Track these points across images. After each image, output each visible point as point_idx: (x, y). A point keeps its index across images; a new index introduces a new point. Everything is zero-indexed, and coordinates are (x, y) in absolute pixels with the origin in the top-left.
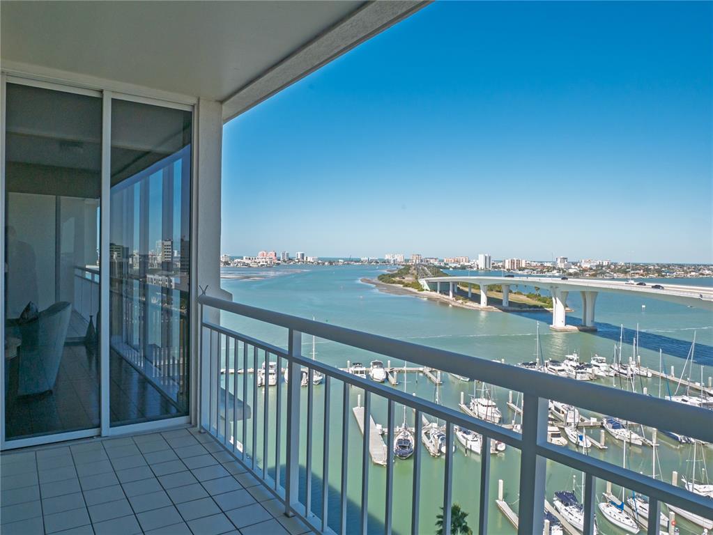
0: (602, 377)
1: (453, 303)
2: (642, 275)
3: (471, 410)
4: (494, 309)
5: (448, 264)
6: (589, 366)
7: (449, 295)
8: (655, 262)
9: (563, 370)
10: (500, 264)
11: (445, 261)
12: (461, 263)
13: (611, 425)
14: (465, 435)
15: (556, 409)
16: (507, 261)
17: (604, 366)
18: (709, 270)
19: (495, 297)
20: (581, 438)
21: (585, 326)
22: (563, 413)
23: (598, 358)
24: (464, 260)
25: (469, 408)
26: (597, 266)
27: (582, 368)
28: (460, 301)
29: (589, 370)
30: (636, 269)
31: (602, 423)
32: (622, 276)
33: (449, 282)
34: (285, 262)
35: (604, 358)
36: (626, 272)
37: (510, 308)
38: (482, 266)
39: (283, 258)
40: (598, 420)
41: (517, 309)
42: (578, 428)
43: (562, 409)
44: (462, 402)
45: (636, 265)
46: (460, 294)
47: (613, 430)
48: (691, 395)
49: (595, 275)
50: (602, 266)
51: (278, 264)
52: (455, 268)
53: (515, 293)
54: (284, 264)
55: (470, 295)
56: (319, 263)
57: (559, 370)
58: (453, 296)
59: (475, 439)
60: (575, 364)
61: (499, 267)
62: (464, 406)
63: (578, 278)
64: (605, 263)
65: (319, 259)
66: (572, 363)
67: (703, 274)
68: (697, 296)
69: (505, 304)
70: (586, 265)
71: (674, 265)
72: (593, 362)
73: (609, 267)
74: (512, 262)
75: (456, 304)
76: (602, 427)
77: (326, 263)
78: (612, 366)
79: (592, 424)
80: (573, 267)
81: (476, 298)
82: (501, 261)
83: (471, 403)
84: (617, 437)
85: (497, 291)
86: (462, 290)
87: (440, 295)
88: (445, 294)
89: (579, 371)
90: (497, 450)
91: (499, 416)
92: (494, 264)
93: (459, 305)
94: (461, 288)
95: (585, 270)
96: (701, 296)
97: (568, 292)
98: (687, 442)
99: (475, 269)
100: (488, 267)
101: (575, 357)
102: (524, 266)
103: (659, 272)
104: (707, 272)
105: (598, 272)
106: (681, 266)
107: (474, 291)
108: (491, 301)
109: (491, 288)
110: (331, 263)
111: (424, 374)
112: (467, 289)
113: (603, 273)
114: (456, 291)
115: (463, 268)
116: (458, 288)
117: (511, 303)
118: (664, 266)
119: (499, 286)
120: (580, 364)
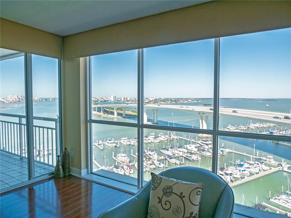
0: (163, 141)
1: (103, 116)
2: (170, 102)
3: (117, 159)
4: (120, 117)
5: (98, 100)
6: (158, 137)
7: (101, 112)
8: (174, 98)
9: (149, 139)
10: (120, 99)
11: (97, 98)
12: (104, 99)
13: (169, 158)
14: (117, 169)
15: (149, 154)
16: (122, 98)
17: (163, 137)
18: (191, 100)
19: (120, 112)
20: (160, 164)
21: (154, 122)
22: (152, 156)
23: (161, 134)
24: (105, 98)
25: (116, 158)
26: (155, 99)
27: (156, 138)
28: (106, 115)
29: (158, 138)
30: (168, 100)
31: (166, 158)
32: (163, 103)
33: (101, 107)
34: (22, 100)
35: (163, 134)
36: (165, 101)
37: (126, 117)
38: (112, 100)
39: (22, 98)
40: (164, 157)
41: (128, 117)
42: (158, 161)
43: (151, 154)
44: (113, 156)
45: (168, 99)
46: (105, 112)
47: (170, 160)
48: (192, 144)
49: (154, 103)
50: (157, 100)
51: (19, 101)
52: (102, 101)
53: (127, 111)
54: (22, 101)
55: (109, 112)
56: (40, 100)
57: (148, 140)
58: (103, 113)
59: (121, 170)
60: (154, 137)
61: (119, 101)
62: (114, 158)
63: (149, 104)
64: (157, 98)
65: (40, 98)
66: (152, 136)
67: (189, 102)
68: (192, 110)
69: (124, 115)
70: (151, 99)
71: (179, 98)
72: (159, 135)
73: (159, 99)
74: (124, 98)
75: (104, 116)
76: (166, 159)
77: (44, 100)
78: (166, 136)
79: (162, 159)
80: (146, 100)
81: (112, 113)
82: (120, 98)
83: (117, 156)
84: (171, 162)
85: (120, 110)
86: (106, 110)
87: (97, 112)
88: (99, 112)
89: (155, 139)
90: (130, 173)
91: (129, 160)
92: (117, 99)
93: (106, 116)
94: (106, 109)
95: (151, 101)
96: (193, 109)
97: (148, 110)
98: (193, 161)
99: (110, 101)
100: (115, 101)
101: (153, 134)
102: (129, 100)
103: (175, 101)
104: (190, 101)
105: (156, 101)
106: (182, 99)
107: (111, 110)
108: (119, 114)
109: (118, 109)
110: (46, 100)
111: (96, 146)
112: (108, 110)
113: (157, 102)
114: (104, 110)
115: (105, 101)
116: (105, 109)
117: (126, 115)
118: (176, 99)
119: (121, 108)
120: (155, 136)
